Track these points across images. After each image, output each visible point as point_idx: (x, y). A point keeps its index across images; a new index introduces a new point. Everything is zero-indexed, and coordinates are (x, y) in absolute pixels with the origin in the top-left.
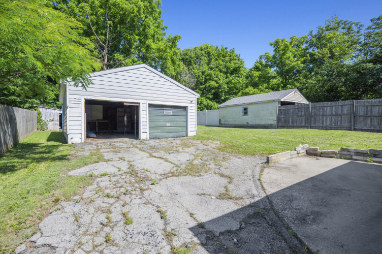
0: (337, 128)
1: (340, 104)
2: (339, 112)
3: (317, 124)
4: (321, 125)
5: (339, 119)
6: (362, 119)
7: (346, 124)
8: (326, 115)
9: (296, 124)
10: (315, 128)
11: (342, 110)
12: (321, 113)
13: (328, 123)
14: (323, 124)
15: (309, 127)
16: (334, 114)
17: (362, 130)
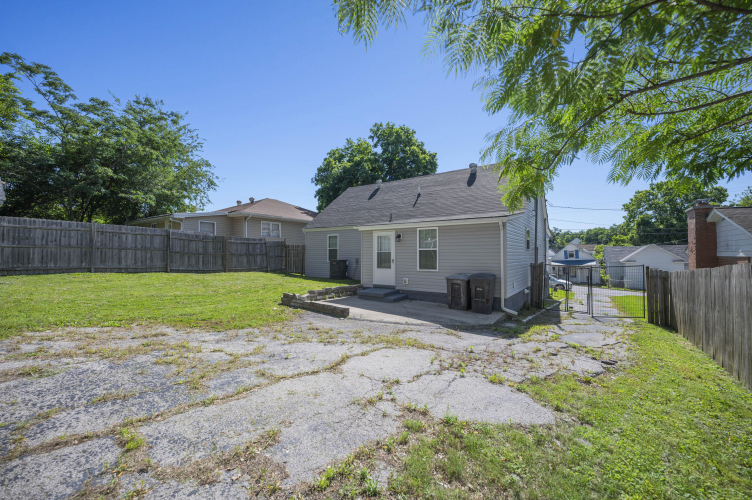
0: (145, 270)
1: (148, 232)
2: (148, 245)
3: (109, 264)
4: (116, 265)
5: (149, 255)
6: (178, 256)
7: (158, 263)
8: (126, 249)
9: (55, 263)
10: (104, 270)
11: (152, 243)
12: (116, 244)
13: (129, 262)
14: (119, 263)
15: (93, 270)
16: (139, 247)
17: (178, 271)
